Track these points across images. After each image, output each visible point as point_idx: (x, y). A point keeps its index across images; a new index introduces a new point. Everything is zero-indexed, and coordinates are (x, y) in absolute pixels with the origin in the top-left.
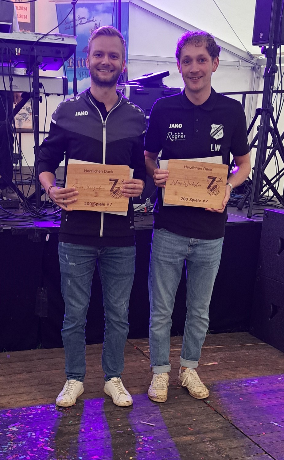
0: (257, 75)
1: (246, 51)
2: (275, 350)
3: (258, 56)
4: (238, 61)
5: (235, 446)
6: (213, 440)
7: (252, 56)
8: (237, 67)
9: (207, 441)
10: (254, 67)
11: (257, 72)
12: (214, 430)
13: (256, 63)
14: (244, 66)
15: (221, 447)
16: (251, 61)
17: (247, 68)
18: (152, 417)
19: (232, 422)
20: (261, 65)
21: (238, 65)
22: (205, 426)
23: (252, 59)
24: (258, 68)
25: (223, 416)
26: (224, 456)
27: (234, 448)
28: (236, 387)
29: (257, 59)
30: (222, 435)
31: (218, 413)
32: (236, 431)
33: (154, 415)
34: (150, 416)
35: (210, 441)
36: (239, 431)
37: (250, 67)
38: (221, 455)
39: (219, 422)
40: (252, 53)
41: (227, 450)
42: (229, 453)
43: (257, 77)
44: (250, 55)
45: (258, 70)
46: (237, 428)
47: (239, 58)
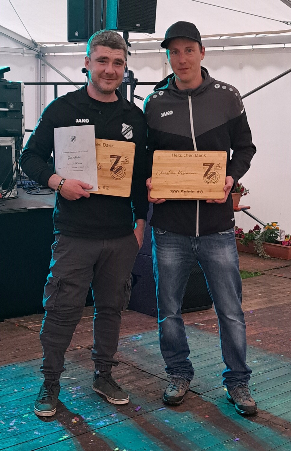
0: (43, 63)
1: (31, 39)
2: (140, 314)
3: (41, 44)
4: (22, 49)
5: (149, 383)
6: (130, 382)
7: (36, 44)
8: (21, 54)
9: (126, 383)
10: (38, 55)
11: (42, 60)
12: (126, 375)
13: (40, 51)
14: (28, 54)
15: (138, 386)
16: (36, 49)
17: (31, 55)
18: (69, 373)
19: (138, 368)
20: (45, 53)
21: (22, 52)
22: (118, 373)
23: (36, 47)
24: (43, 56)
25: (128, 364)
26: (144, 391)
27: (149, 385)
28: (126, 343)
29: (40, 46)
30: (135, 377)
31: (122, 363)
32: (144, 373)
33: (70, 371)
34: (68, 372)
35: (127, 383)
36: (146, 373)
37: (34, 54)
38: (141, 391)
39: (128, 369)
40: (36, 41)
41: (145, 387)
42: (147, 389)
43: (43, 65)
44: (34, 43)
45: (43, 58)
46: (143, 371)
47: (22, 45)
